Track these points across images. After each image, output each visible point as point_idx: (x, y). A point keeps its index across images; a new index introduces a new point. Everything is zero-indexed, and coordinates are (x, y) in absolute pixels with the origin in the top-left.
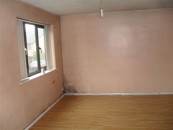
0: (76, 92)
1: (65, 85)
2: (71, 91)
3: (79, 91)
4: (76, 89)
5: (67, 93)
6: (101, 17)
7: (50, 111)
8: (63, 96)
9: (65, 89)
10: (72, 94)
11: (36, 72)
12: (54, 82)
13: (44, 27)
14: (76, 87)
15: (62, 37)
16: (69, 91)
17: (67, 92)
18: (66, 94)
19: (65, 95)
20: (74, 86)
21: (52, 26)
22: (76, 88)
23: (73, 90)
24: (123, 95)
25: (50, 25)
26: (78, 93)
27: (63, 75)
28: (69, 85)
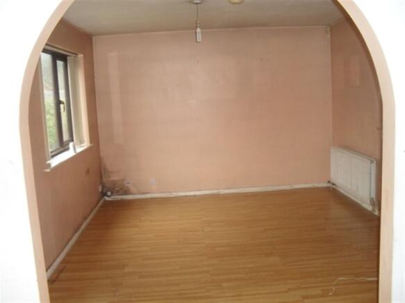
0: (127, 192)
1: (105, 180)
2: (117, 192)
3: (132, 189)
4: (127, 187)
5: (109, 196)
6: (197, 42)
7: (87, 229)
8: (101, 202)
9: (103, 187)
10: (119, 197)
11: (55, 151)
12: (88, 172)
13: (68, 58)
14: (128, 183)
15: (96, 80)
16: (112, 193)
17: (109, 193)
18: (107, 198)
19: (105, 201)
20: (123, 180)
21: (81, 56)
22: (127, 185)
23: (122, 189)
24: (223, 194)
25: (76, 54)
26: (131, 194)
27: (100, 159)
28: (112, 179)
